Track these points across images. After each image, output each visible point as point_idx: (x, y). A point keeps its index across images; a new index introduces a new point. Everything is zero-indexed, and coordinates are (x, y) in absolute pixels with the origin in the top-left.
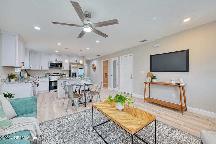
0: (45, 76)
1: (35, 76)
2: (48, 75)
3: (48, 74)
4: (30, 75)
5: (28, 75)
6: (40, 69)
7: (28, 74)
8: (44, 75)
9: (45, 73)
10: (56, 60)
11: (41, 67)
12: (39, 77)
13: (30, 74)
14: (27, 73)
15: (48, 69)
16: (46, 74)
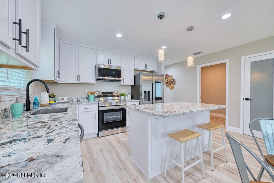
0: (87, 98)
1: (66, 99)
2: (92, 97)
3: (92, 93)
4: (54, 96)
5: (50, 96)
6: (77, 82)
7: (50, 93)
8: (85, 96)
9: (87, 90)
10: (109, 61)
11: (78, 77)
12: (74, 100)
13: (55, 94)
14: (48, 92)
15: (94, 81)
16: (89, 94)
